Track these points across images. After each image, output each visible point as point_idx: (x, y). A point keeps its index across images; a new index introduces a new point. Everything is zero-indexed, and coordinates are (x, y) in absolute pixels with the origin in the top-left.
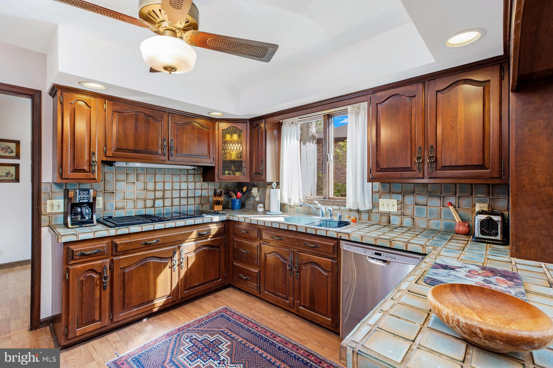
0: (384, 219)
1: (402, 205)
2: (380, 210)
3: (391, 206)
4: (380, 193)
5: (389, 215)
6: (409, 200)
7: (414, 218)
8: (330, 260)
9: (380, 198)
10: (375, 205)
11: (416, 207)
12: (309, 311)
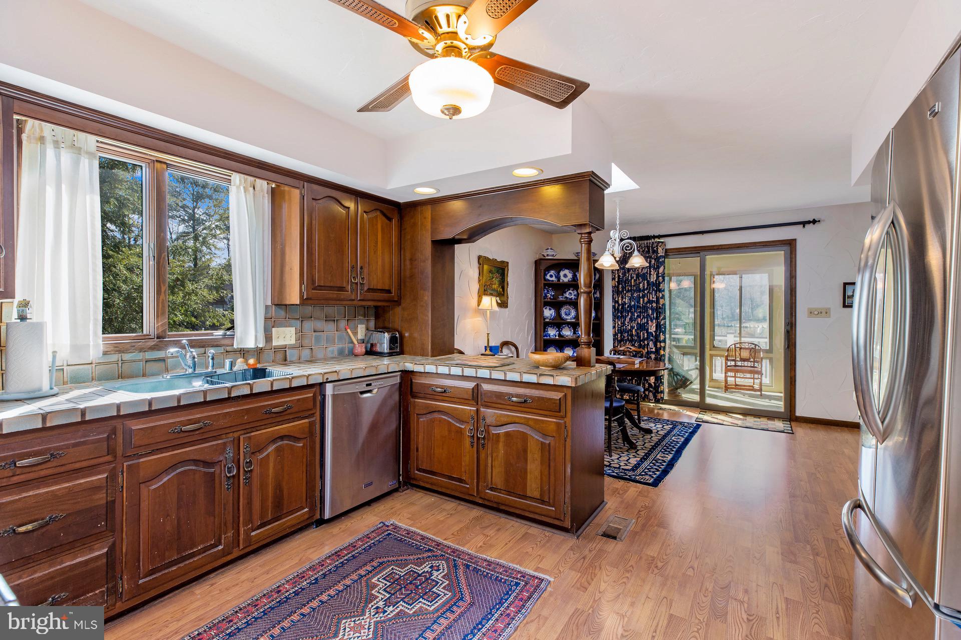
0: (280, 356)
1: (300, 334)
2: (273, 345)
3: (288, 336)
4: (273, 320)
5: (285, 349)
6: (309, 325)
7: (312, 349)
8: (306, 420)
9: (273, 327)
10: (268, 338)
11: (314, 334)
12: (270, 526)
